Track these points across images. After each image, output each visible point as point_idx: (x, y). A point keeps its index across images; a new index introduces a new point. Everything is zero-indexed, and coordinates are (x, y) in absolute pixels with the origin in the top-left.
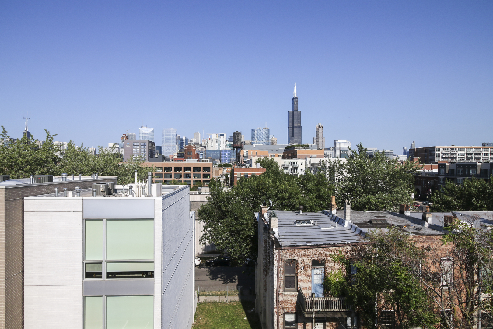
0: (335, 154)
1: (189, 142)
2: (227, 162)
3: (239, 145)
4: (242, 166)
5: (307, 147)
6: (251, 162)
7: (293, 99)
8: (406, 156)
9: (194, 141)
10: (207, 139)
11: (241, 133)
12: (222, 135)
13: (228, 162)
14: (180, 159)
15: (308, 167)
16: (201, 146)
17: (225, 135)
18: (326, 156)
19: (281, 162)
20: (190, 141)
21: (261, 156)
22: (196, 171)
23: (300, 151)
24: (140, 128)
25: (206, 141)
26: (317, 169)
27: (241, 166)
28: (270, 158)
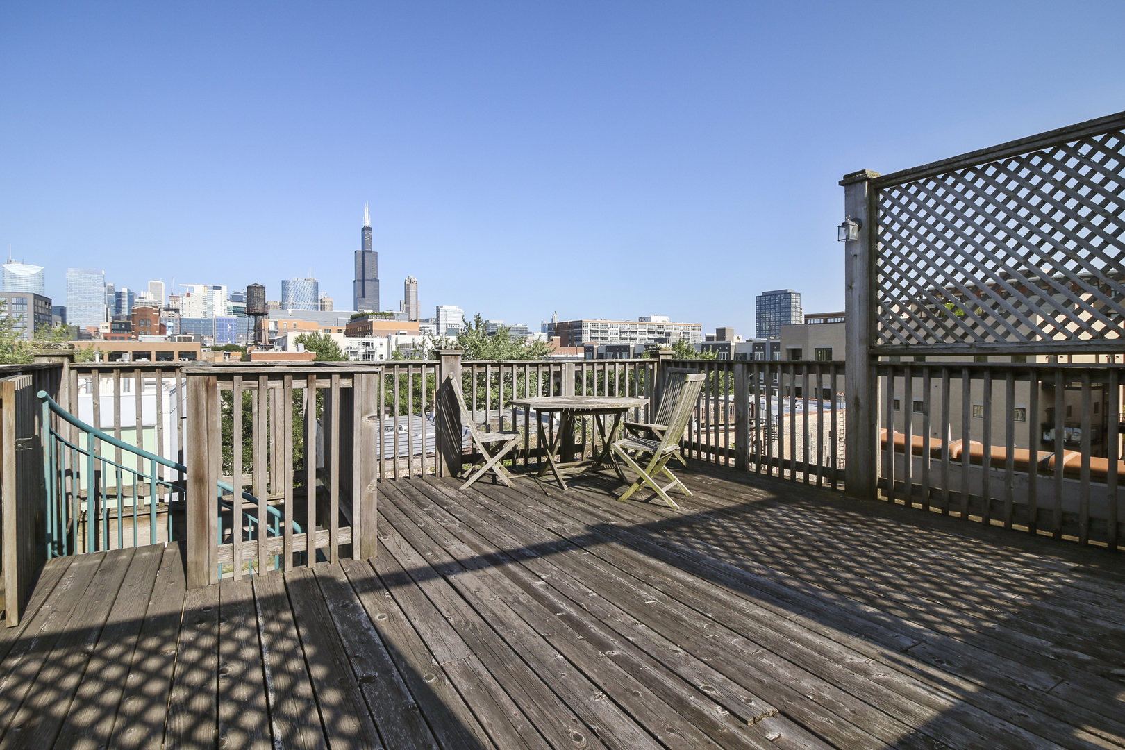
0: (438, 328)
1: (136, 300)
2: (230, 342)
3: (260, 309)
4: (267, 350)
5: (391, 316)
6: (286, 341)
7: (363, 230)
8: (546, 334)
9: (150, 297)
10: (183, 296)
11: (264, 288)
12: (219, 288)
13: (232, 342)
14: (118, 335)
15: (393, 352)
16: (168, 309)
17: (224, 288)
18: (422, 332)
19: (343, 342)
20: (140, 298)
21: (305, 331)
22: (163, 358)
23: (377, 323)
24: (4, 265)
25: (181, 298)
26: (408, 354)
27: (264, 349)
28: (322, 335)
